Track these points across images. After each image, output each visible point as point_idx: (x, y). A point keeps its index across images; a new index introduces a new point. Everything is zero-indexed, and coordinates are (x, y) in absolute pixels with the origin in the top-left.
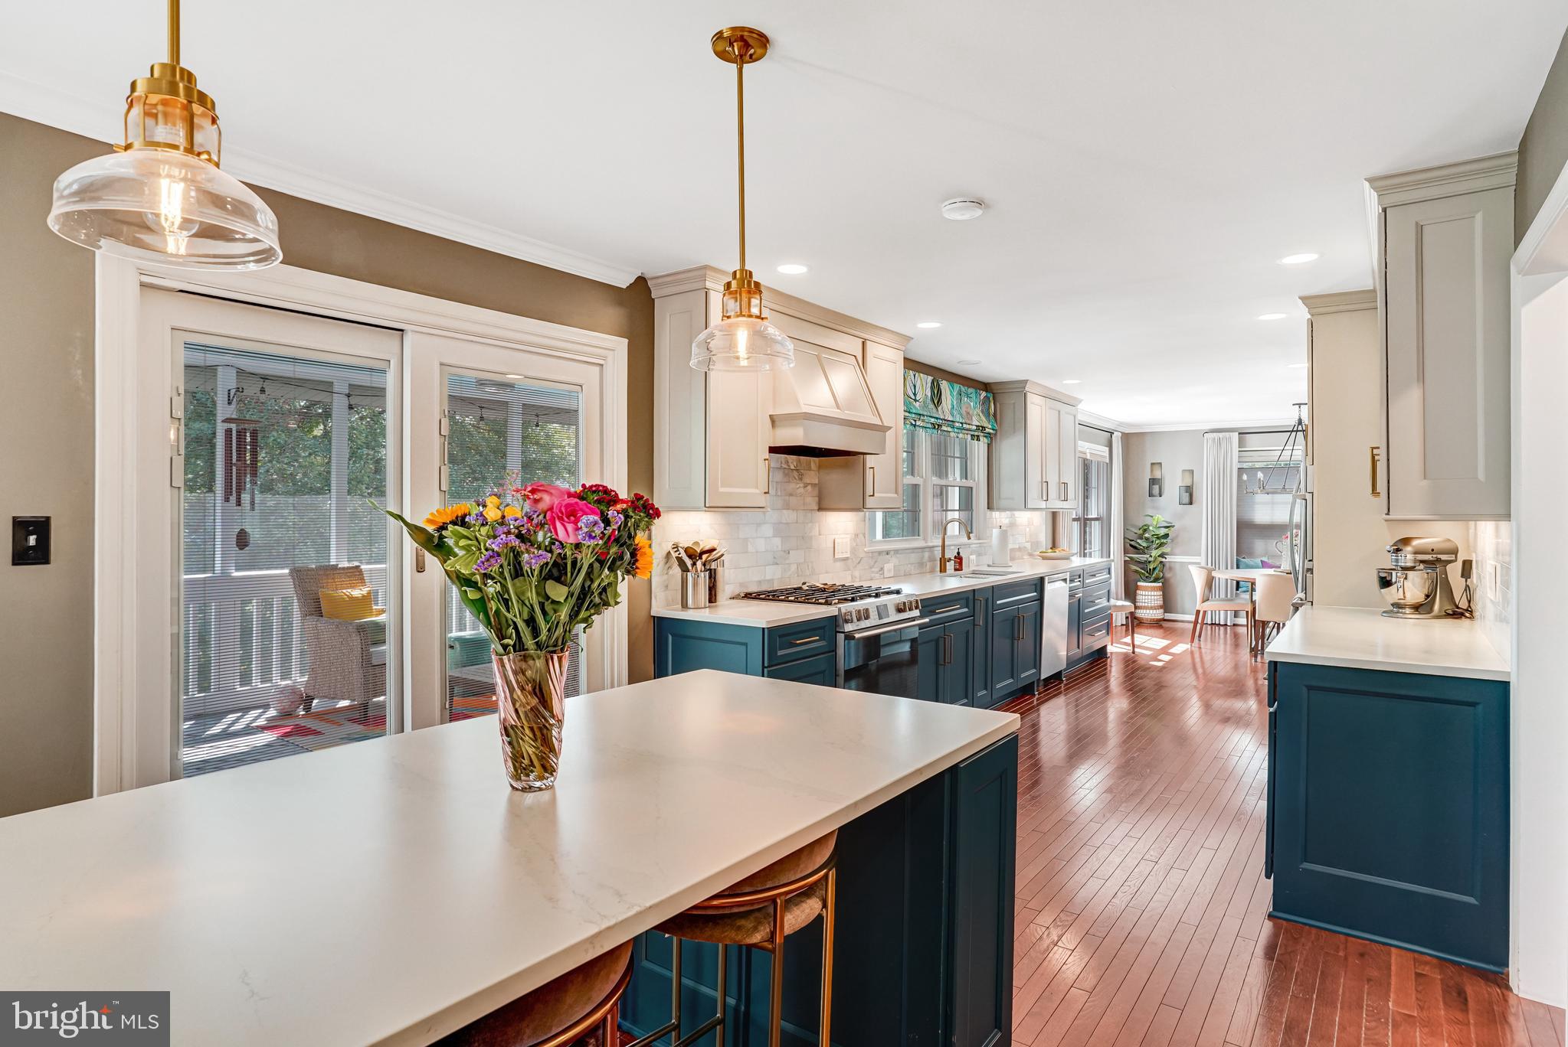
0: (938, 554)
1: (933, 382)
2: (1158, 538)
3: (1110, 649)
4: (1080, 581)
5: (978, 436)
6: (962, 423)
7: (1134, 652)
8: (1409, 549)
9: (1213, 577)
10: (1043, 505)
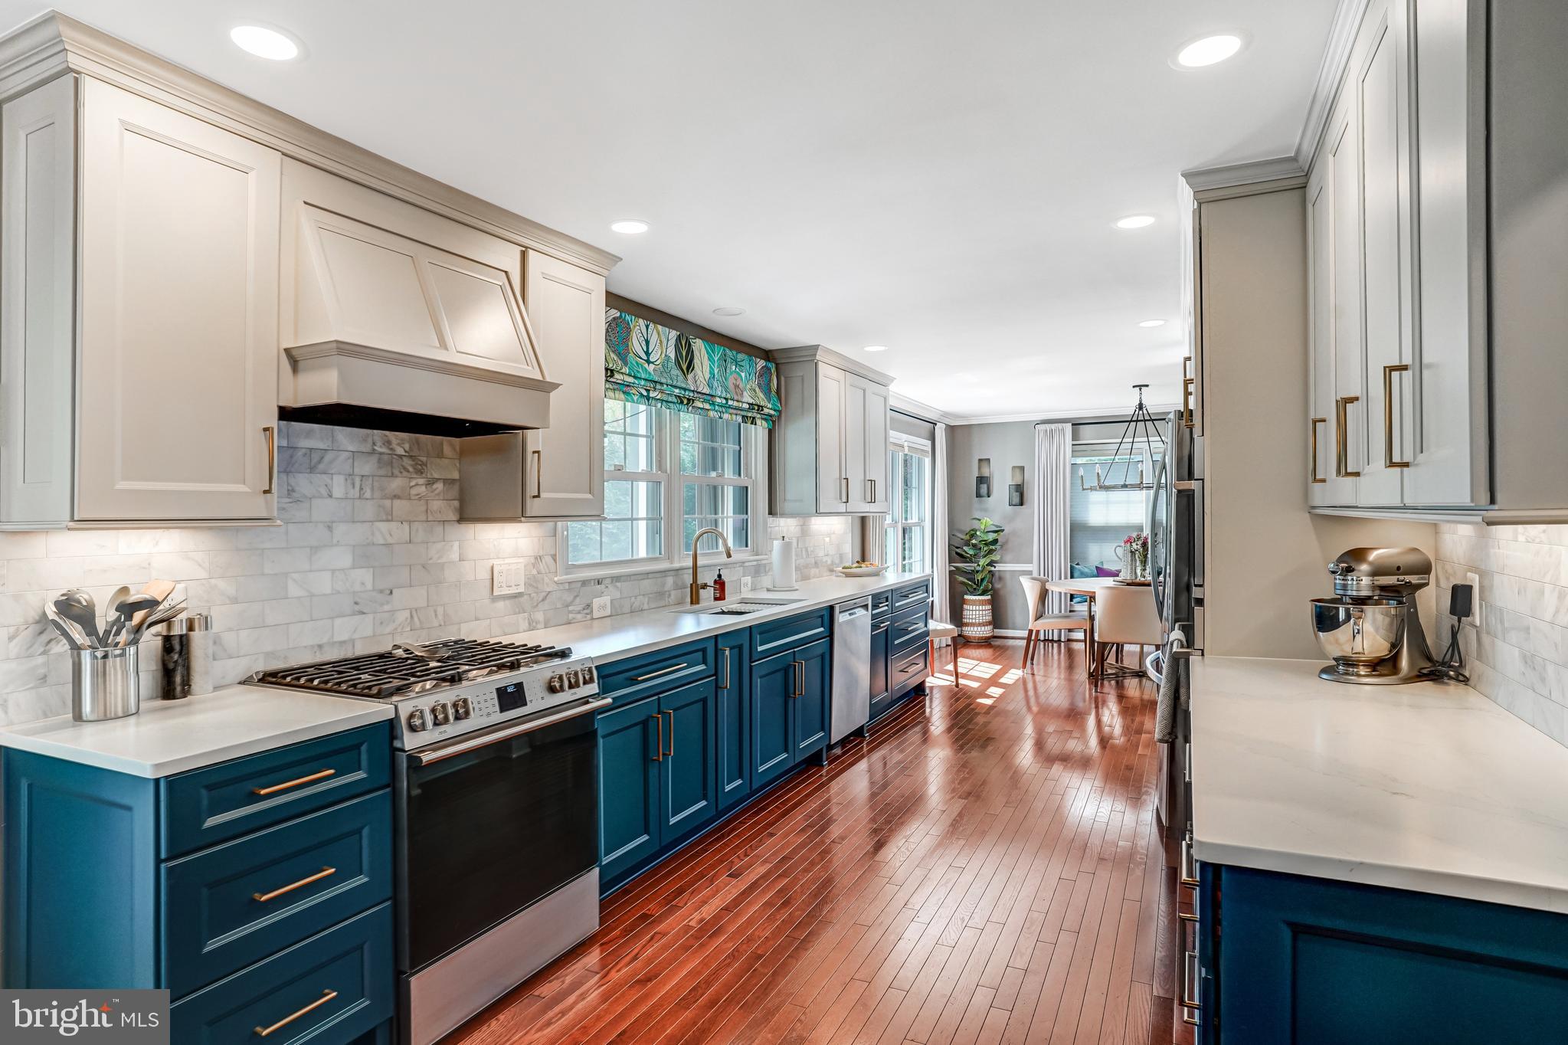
0: (688, 579)
1: (679, 339)
2: (986, 544)
3: (930, 682)
4: (887, 605)
5: (754, 418)
6: (726, 399)
7: (957, 685)
8: (1364, 567)
9: (1047, 590)
10: (842, 508)
